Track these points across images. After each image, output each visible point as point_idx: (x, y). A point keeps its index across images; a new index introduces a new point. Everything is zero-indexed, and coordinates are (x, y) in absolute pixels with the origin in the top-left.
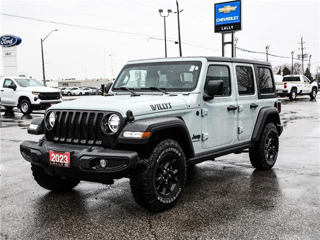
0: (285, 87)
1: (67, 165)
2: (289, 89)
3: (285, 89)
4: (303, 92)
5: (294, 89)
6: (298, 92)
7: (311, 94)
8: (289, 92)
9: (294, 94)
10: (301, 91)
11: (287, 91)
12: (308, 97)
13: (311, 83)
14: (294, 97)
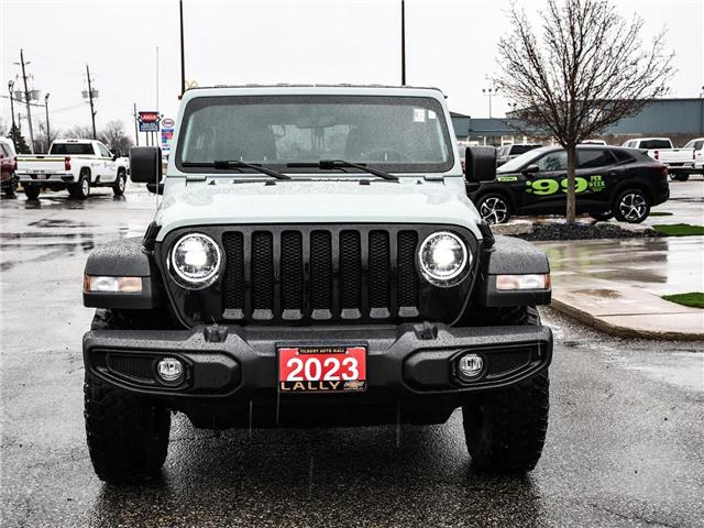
0: (68, 167)
1: (355, 386)
2: (75, 172)
3: (68, 172)
4: (101, 181)
5: (85, 171)
6: (93, 179)
7: (115, 185)
8: (76, 179)
9: (85, 184)
10: (98, 177)
11: (72, 178)
12: (110, 190)
13: (114, 160)
14: (85, 192)
